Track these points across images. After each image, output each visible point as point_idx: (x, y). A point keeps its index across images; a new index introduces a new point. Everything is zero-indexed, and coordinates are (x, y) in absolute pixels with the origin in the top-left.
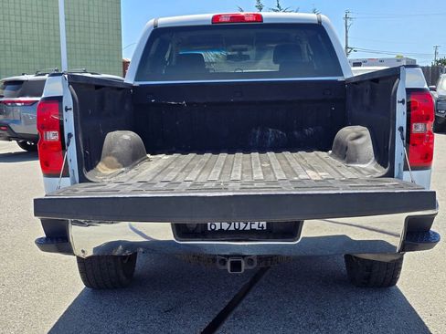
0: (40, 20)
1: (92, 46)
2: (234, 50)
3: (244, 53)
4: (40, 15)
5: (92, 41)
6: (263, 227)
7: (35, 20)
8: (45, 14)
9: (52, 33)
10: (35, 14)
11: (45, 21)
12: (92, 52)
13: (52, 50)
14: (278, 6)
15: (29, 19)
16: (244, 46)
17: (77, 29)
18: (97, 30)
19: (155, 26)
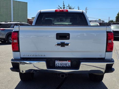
0: (6, 8)
1: (20, 15)
2: (59, 18)
3: (62, 19)
4: (6, 6)
5: (20, 13)
6: (69, 66)
7: (4, 7)
8: (7, 6)
9: (9, 11)
10: (4, 6)
11: (7, 8)
12: (20, 16)
13: (9, 15)
14: (69, 6)
15: (3, 7)
16: (62, 17)
17: (16, 10)
18: (21, 11)
19: (40, 12)
